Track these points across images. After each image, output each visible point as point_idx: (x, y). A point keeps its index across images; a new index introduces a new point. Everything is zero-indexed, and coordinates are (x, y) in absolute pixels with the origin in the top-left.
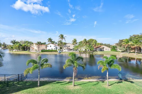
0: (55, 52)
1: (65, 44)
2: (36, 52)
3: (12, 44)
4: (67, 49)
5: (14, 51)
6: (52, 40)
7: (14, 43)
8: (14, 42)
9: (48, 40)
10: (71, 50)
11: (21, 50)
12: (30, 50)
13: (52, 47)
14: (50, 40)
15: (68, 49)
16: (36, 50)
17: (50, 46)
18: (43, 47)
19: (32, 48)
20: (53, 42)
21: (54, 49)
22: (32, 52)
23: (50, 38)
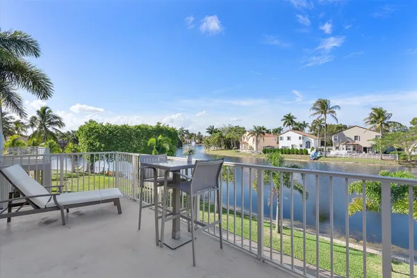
0: (299, 156)
1: (342, 128)
2: (250, 154)
3: (208, 135)
4: (344, 147)
5: (212, 148)
6: (294, 120)
7: (211, 133)
8: (212, 131)
9: (284, 121)
10: (365, 149)
11: (223, 148)
12: (239, 148)
13: (292, 140)
14: (289, 120)
15: (351, 147)
16: (251, 148)
17: (287, 138)
18: (269, 141)
19: (245, 143)
20: (296, 124)
21: (301, 146)
22: (243, 153)
23: (289, 115)
